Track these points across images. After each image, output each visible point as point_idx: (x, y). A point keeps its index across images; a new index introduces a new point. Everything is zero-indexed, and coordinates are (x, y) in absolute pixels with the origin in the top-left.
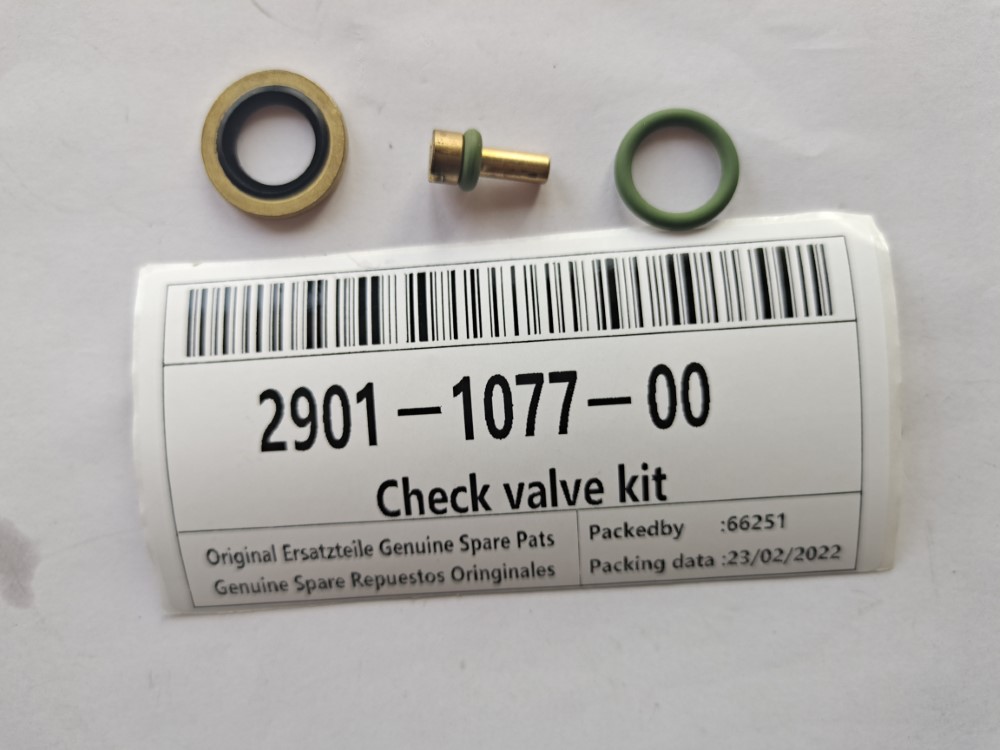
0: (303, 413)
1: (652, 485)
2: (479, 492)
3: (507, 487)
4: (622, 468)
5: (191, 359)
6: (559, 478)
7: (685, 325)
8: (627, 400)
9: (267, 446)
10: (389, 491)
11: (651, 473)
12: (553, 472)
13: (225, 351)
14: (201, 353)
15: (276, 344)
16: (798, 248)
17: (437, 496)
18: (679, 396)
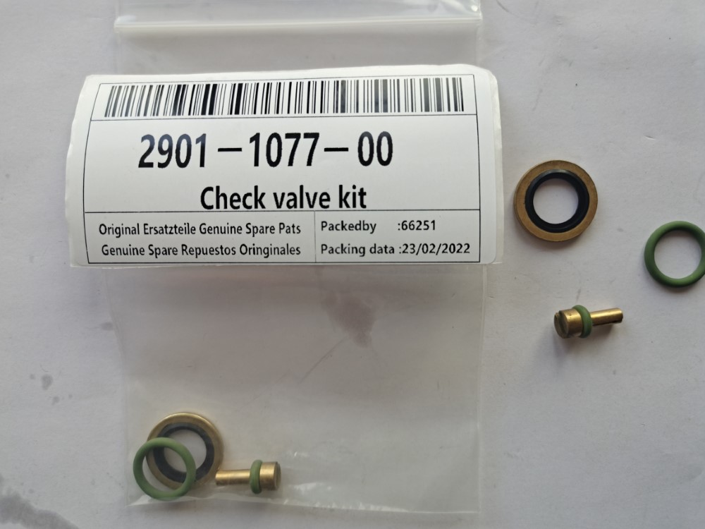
0: (165, 147)
1: (358, 198)
2: (259, 197)
3: (275, 194)
4: (341, 187)
5: (107, 118)
6: (305, 191)
7: (381, 112)
8: (346, 149)
9: (142, 164)
10: (208, 193)
11: (357, 191)
12: (302, 187)
13: (126, 115)
14: (113, 115)
15: (156, 113)
16: (447, 79)
17: (235, 198)
18: (375, 148)
